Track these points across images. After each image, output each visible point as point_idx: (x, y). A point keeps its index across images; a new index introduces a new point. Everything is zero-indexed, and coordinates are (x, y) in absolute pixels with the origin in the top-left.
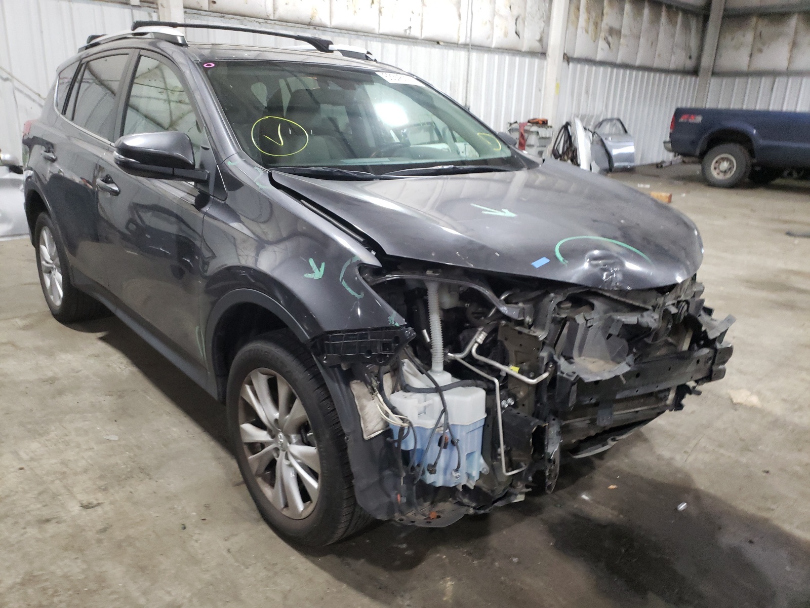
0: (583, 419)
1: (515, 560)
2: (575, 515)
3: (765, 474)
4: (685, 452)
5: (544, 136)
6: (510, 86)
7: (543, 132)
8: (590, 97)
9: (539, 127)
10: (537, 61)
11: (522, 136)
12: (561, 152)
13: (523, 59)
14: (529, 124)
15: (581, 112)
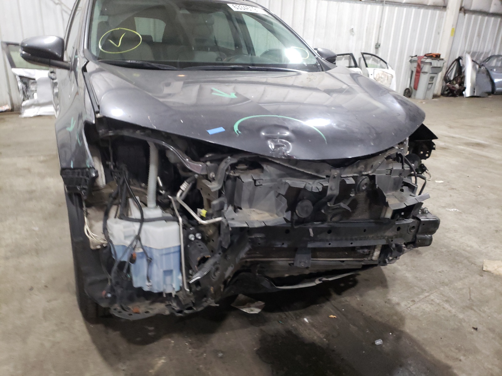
0: (288, 259)
1: (220, 355)
2: (289, 332)
3: (473, 330)
4: (413, 301)
5: (435, 66)
6: (414, 30)
7: (435, 63)
8: (481, 39)
9: (433, 60)
10: (438, 12)
11: (419, 66)
12: (452, 78)
13: (427, 11)
14: (425, 57)
15: (472, 50)
